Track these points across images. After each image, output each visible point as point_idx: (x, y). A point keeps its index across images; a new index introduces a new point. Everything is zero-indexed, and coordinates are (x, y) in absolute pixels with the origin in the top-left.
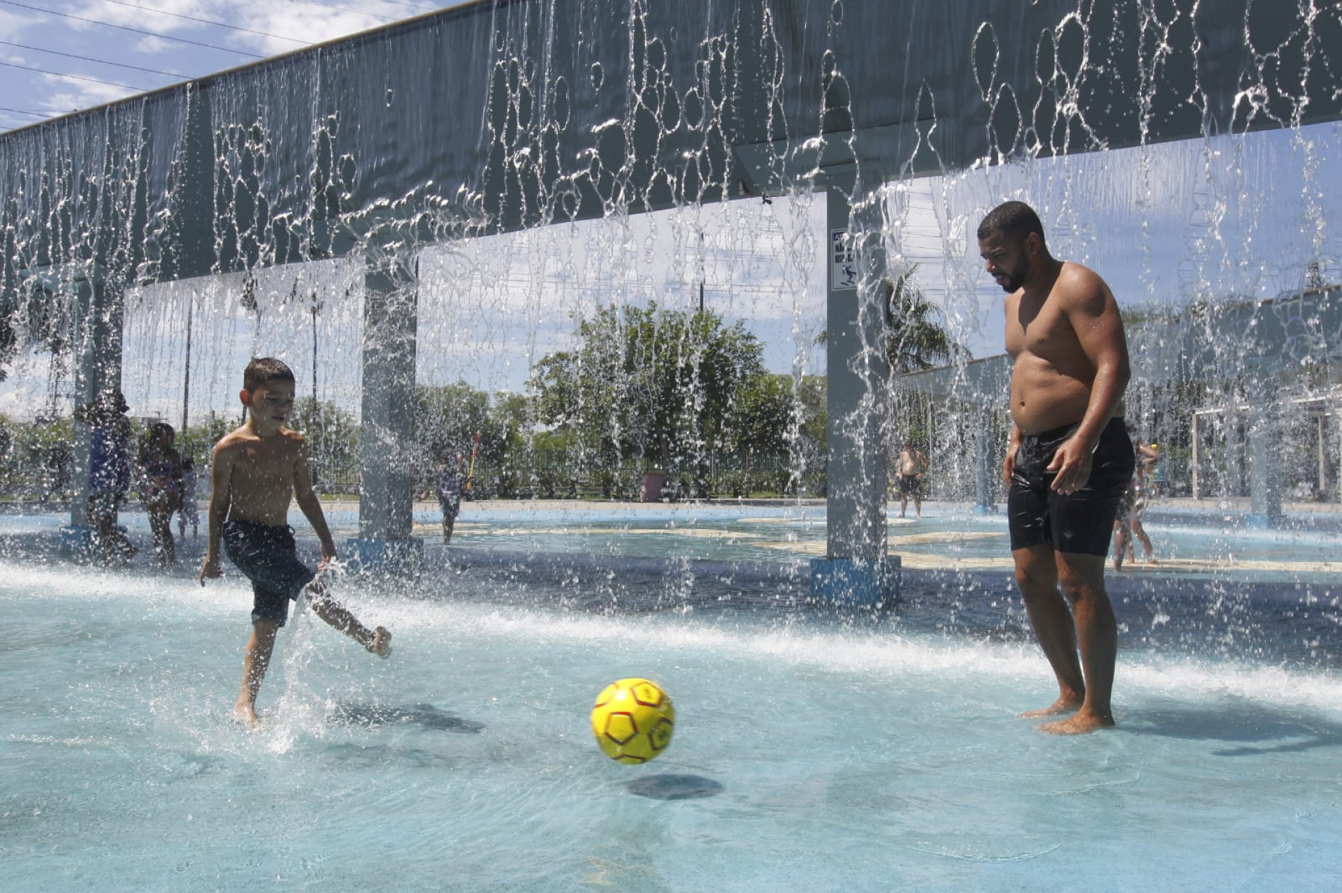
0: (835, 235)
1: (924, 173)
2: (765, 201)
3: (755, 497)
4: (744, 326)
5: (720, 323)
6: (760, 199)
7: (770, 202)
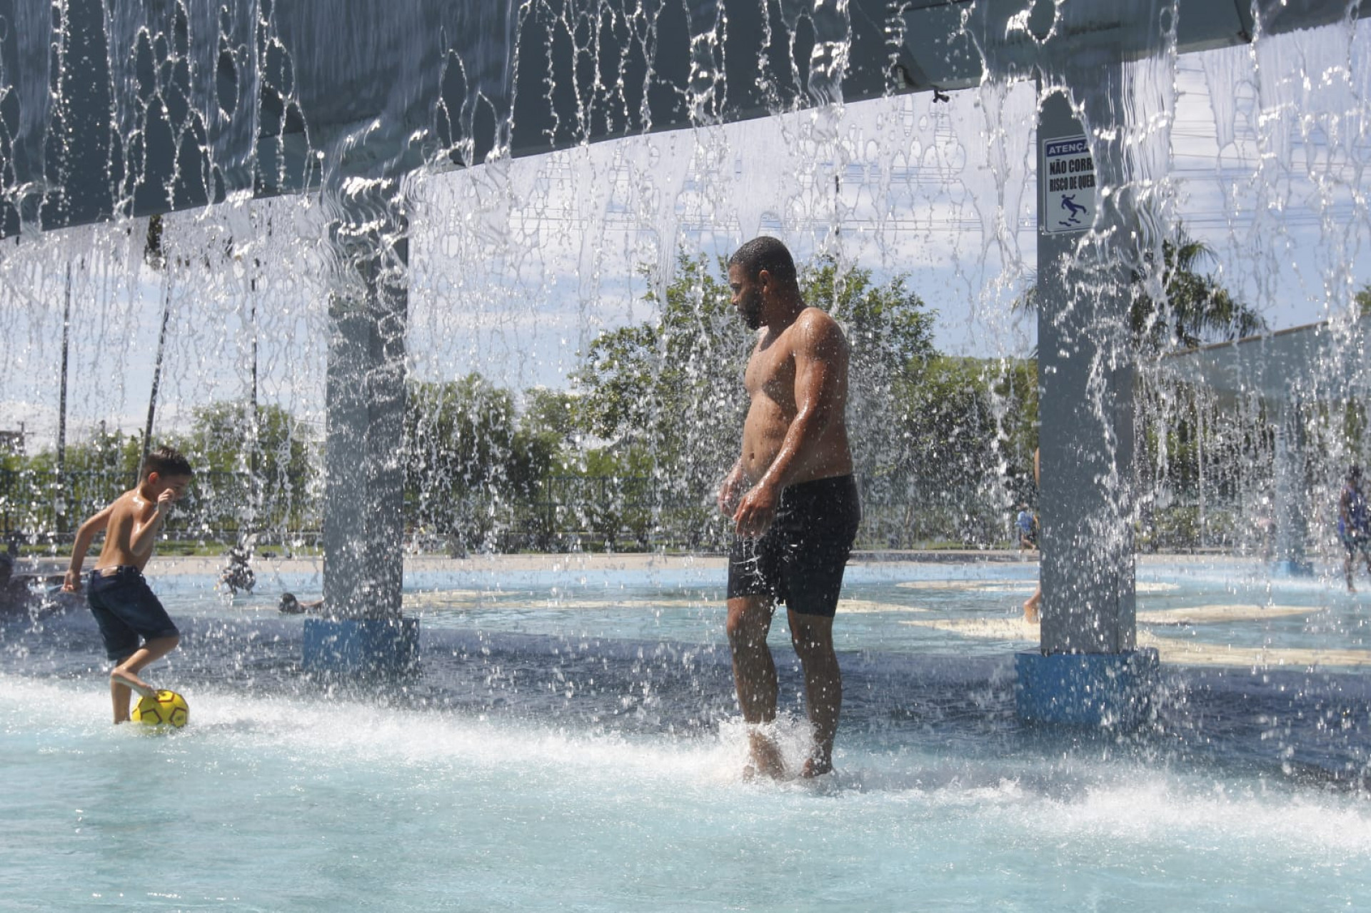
0: (1049, 147)
1: (1192, 45)
2: (937, 97)
3: (922, 548)
4: (904, 286)
5: (866, 282)
6: (931, 94)
7: (946, 99)
